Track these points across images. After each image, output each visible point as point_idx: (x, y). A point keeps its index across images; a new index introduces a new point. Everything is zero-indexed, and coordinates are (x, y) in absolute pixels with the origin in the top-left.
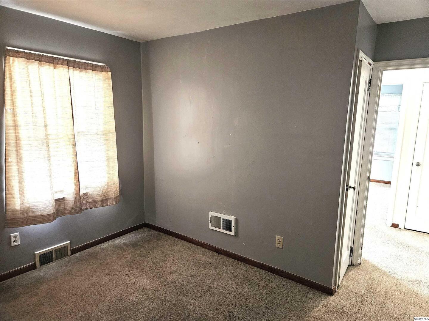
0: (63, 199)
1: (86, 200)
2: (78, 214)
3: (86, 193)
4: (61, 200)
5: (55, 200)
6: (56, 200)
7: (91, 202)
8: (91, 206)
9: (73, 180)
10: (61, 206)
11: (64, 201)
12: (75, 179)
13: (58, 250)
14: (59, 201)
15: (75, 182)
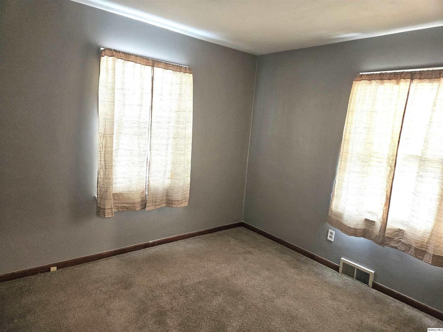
0: (374, 222)
1: (401, 238)
2: (380, 245)
3: (401, 230)
4: (371, 222)
5: (365, 219)
6: (367, 220)
7: (405, 244)
8: (403, 249)
9: (383, 206)
10: (370, 228)
11: (374, 225)
12: (385, 205)
13: (360, 272)
14: (369, 223)
15: (384, 209)
